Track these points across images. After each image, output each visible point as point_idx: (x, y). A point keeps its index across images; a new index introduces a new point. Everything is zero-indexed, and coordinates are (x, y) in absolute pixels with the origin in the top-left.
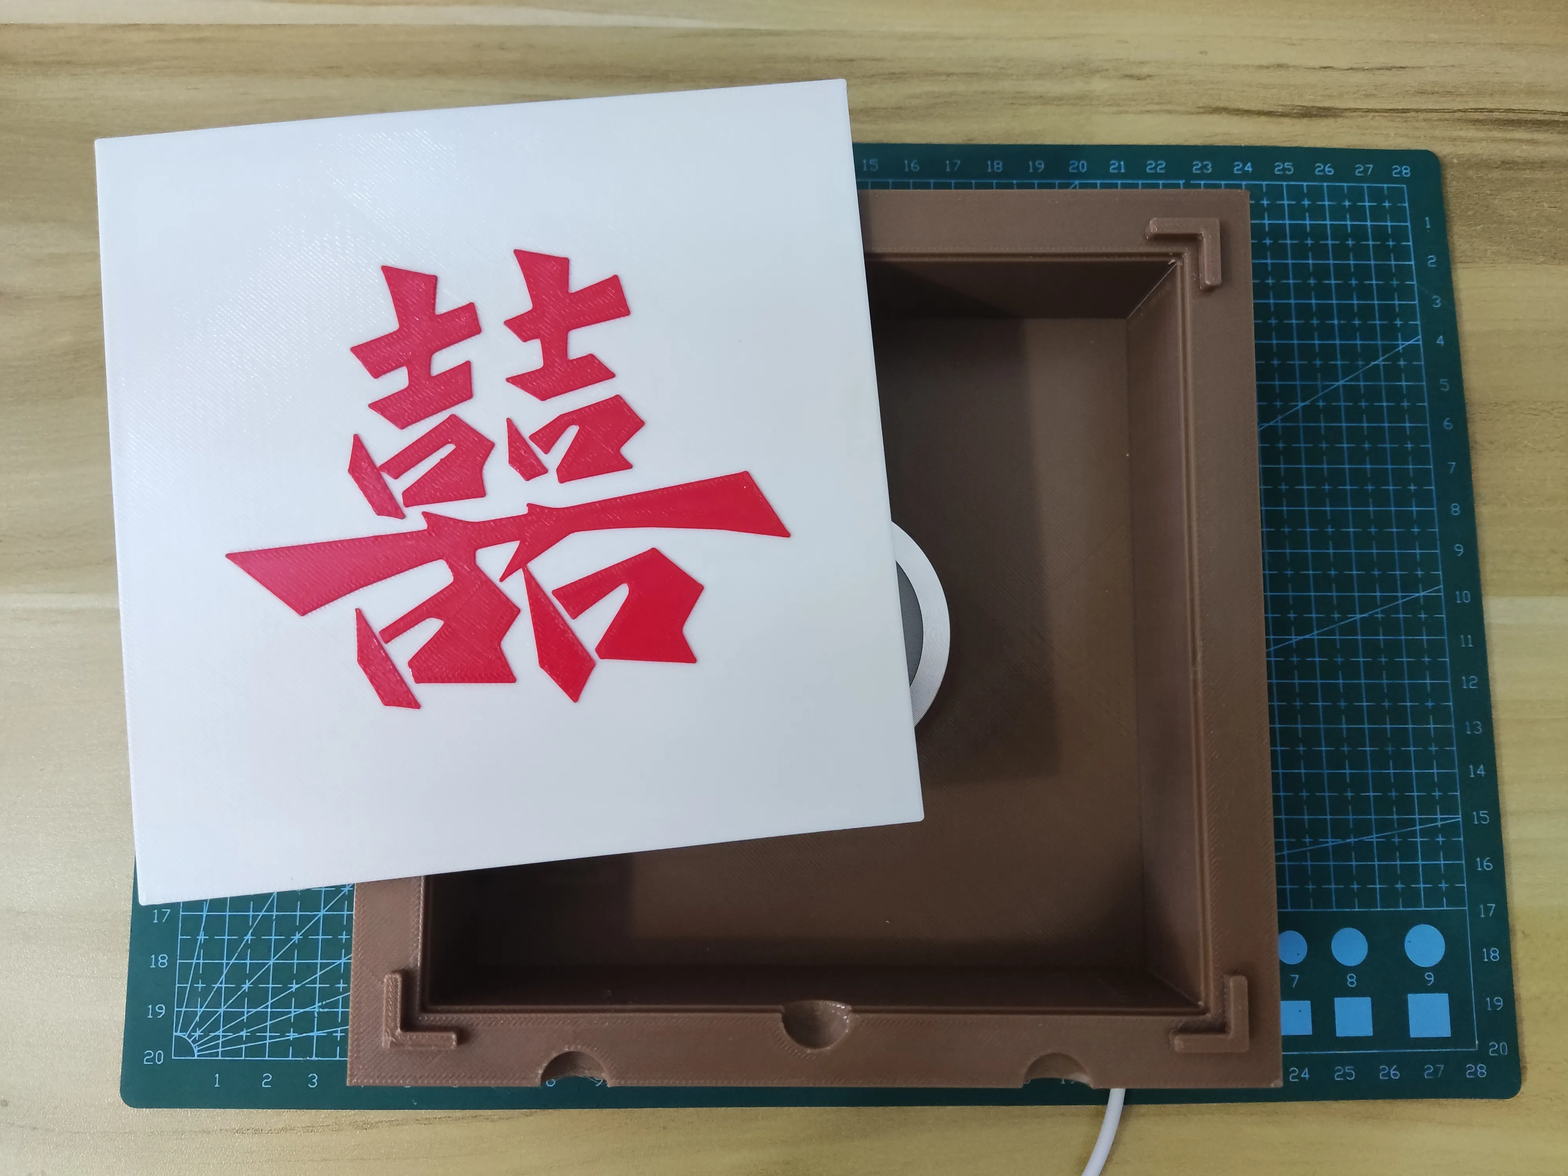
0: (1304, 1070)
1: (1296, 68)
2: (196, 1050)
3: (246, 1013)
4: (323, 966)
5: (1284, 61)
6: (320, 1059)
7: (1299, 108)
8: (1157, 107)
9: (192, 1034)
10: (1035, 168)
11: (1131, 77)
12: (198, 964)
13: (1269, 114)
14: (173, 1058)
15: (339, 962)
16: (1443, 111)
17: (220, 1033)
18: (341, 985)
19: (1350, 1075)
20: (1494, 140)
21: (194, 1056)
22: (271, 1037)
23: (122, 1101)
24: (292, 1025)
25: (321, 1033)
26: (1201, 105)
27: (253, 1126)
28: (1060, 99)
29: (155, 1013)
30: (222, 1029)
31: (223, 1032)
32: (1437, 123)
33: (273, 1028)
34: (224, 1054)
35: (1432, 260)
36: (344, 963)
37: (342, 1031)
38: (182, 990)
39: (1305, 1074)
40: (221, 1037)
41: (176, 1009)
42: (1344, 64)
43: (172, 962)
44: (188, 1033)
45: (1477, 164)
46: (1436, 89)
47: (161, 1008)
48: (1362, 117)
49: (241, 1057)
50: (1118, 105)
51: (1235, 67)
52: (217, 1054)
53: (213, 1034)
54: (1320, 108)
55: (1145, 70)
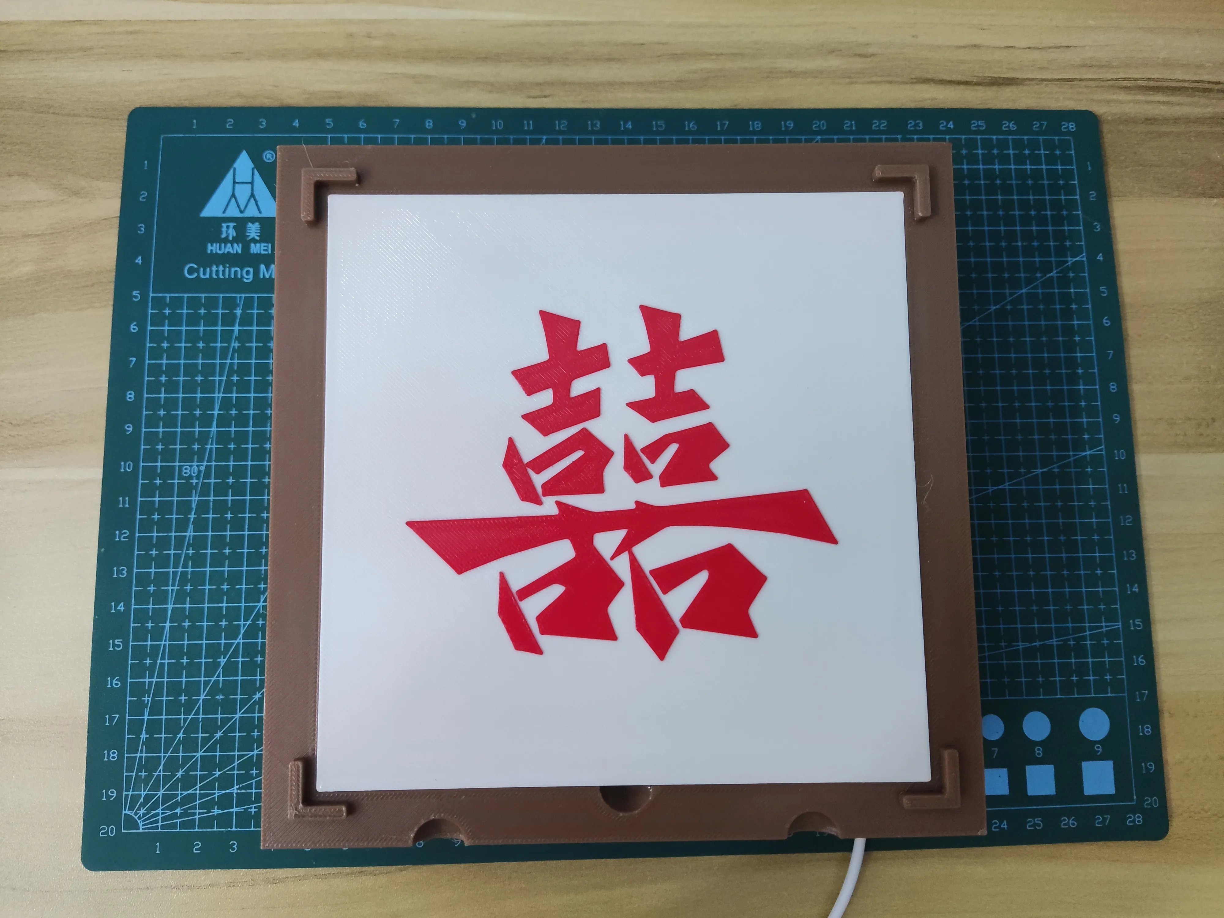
0: (1003, 822)
1: (988, 47)
2: (141, 825)
3: (179, 795)
4: (240, 757)
5: (978, 42)
6: (239, 829)
7: (990, 78)
8: (879, 79)
9: (138, 812)
10: (786, 126)
11: (860, 55)
12: (141, 758)
13: (966, 83)
14: (123, 831)
15: (252, 753)
16: (1100, 80)
17: (159, 811)
18: (254, 772)
19: (1039, 825)
20: (1139, 102)
21: (139, 830)
22: (200, 813)
23: (83, 866)
24: (216, 803)
25: (239, 809)
26: (913, 77)
27: (187, 883)
28: (806, 73)
29: (108, 796)
30: (161, 808)
31: (162, 810)
32: (1095, 89)
33: (202, 806)
34: (163, 827)
35: (1093, 195)
36: (256, 754)
37: (255, 808)
38: (129, 778)
39: (1004, 825)
40: (160, 814)
41: (124, 793)
42: (1023, 44)
43: (121, 755)
44: (134, 811)
45: (1126, 121)
46: (1094, 63)
47: (112, 792)
48: (1037, 84)
49: (177, 829)
50: (849, 77)
51: (939, 47)
52: (157, 828)
53: (153, 812)
54: (1004, 78)
55: (870, 50)
